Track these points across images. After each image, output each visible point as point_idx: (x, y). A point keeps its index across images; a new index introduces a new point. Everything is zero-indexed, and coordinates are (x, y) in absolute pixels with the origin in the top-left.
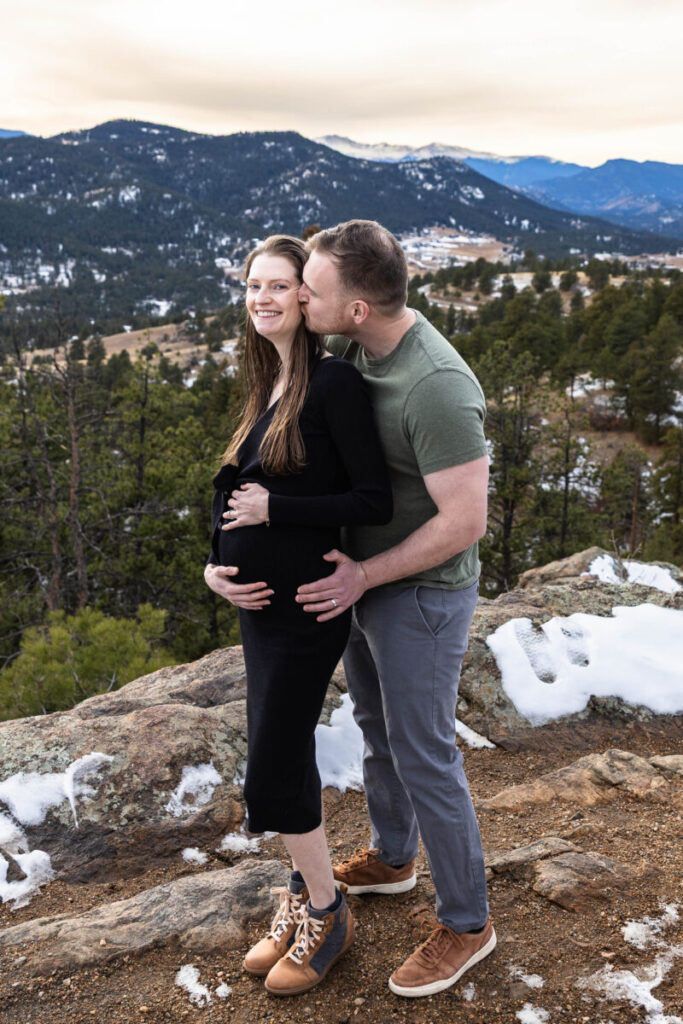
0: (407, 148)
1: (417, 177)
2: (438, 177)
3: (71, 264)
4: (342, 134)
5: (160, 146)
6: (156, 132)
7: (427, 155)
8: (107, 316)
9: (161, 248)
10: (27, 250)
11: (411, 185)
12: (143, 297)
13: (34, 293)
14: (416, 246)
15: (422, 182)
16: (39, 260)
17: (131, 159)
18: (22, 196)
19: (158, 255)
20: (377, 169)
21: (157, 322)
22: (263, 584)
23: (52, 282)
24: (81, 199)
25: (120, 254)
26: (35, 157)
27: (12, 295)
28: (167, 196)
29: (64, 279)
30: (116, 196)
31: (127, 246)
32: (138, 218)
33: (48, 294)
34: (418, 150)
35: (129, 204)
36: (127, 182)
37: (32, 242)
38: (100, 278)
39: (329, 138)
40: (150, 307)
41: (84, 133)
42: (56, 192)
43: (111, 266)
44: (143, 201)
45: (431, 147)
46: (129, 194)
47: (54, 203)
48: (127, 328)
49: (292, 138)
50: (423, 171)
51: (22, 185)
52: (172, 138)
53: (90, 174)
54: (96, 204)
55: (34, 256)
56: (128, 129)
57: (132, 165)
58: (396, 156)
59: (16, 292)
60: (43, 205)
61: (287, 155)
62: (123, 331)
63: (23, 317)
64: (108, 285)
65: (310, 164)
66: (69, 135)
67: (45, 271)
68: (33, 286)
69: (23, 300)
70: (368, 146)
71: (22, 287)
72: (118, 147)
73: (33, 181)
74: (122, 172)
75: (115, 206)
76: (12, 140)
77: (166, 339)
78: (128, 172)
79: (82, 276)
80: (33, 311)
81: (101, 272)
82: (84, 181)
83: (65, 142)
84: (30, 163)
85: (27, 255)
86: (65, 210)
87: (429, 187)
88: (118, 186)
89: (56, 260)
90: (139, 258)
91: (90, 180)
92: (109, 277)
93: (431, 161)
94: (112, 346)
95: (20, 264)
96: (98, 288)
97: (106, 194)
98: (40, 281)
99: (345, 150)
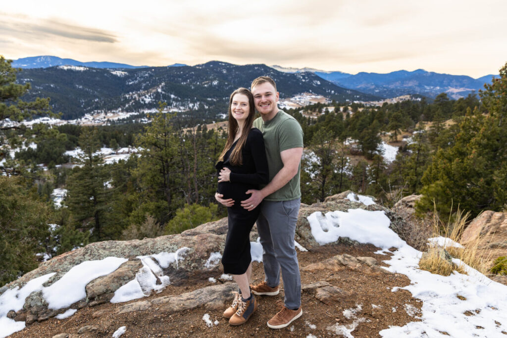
0: (297, 69)
1: (300, 78)
2: (306, 78)
3: (198, 103)
4: (278, 65)
5: (224, 69)
6: (224, 64)
7: (303, 71)
8: (208, 118)
9: (224, 99)
10: (186, 99)
11: (298, 80)
12: (218, 113)
13: (188, 111)
14: (299, 98)
15: (302, 79)
16: (189, 102)
17: (216, 72)
18: (185, 83)
19: (223, 100)
20: (288, 75)
21: (222, 120)
22: (231, 199)
23: (193, 109)
24: (202, 84)
25: (212, 100)
26: (189, 72)
27: (181, 112)
28: (226, 83)
29: (196, 108)
30: (211, 83)
31: (214, 98)
32: (218, 90)
33: (191, 112)
34: (301, 70)
35: (215, 86)
36: (215, 79)
37: (187, 96)
38: (206, 107)
39: (274, 66)
40: (220, 116)
41: (203, 65)
42: (194, 82)
43: (209, 104)
44: (219, 85)
45: (305, 69)
46: (215, 83)
47: (194, 85)
48: (214, 122)
49: (263, 66)
50: (302, 76)
51: (185, 80)
52: (228, 66)
53: (204, 77)
54: (206, 86)
55: (188, 101)
56: (215, 64)
57: (216, 74)
58: (294, 71)
59: (183, 111)
60: (191, 86)
61: (262, 71)
62: (212, 123)
63: (185, 118)
64: (209, 109)
65: (268, 74)
66: (199, 66)
67: (191, 105)
68: (187, 109)
69: (184, 113)
70: (285, 68)
71: (184, 110)
72: (212, 69)
73: (188, 79)
74: (213, 76)
75: (211, 86)
76: (183, 67)
77: (225, 125)
78: (215, 76)
79: (201, 106)
80: (187, 117)
81: (207, 106)
82: (202, 79)
83: (197, 67)
84: (187, 74)
85: (186, 100)
86: (197, 87)
87: (304, 81)
88: (212, 80)
89: (194, 102)
90: (218, 102)
91: (204, 78)
92: (209, 107)
93: (304, 73)
94: (209, 127)
95: (184, 103)
96: (206, 110)
97: (209, 82)
98: (189, 108)
99: (279, 69)
